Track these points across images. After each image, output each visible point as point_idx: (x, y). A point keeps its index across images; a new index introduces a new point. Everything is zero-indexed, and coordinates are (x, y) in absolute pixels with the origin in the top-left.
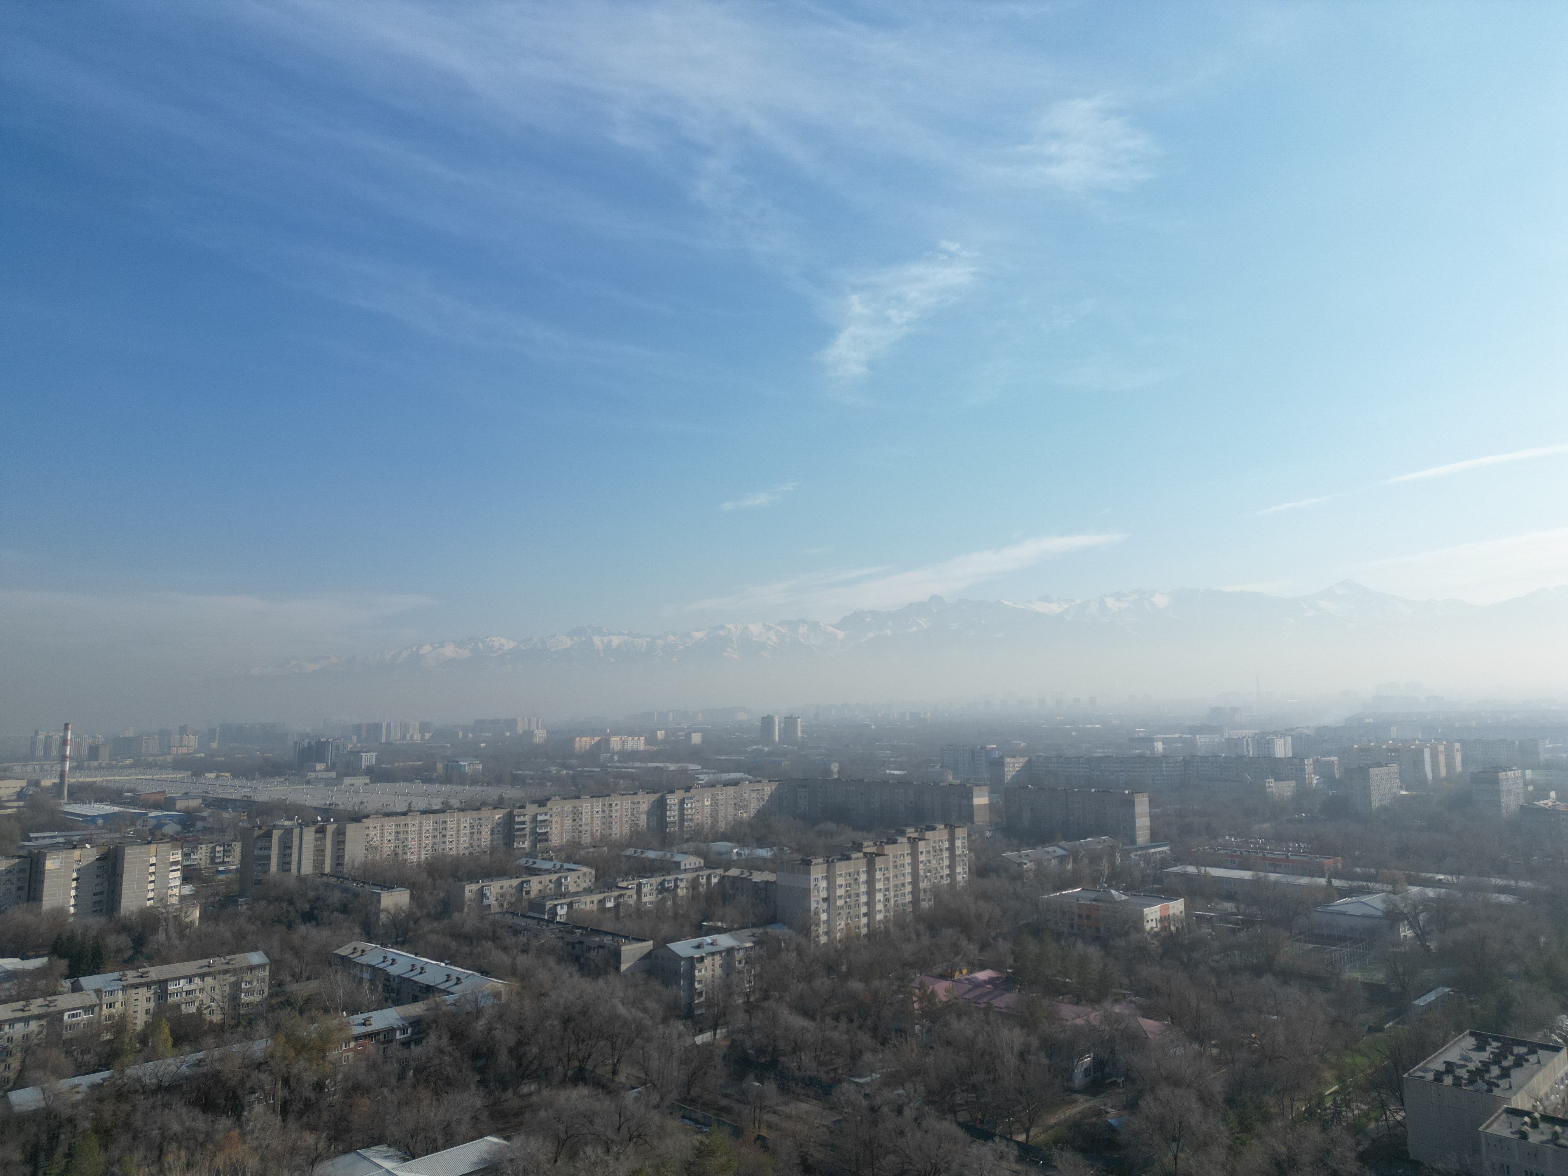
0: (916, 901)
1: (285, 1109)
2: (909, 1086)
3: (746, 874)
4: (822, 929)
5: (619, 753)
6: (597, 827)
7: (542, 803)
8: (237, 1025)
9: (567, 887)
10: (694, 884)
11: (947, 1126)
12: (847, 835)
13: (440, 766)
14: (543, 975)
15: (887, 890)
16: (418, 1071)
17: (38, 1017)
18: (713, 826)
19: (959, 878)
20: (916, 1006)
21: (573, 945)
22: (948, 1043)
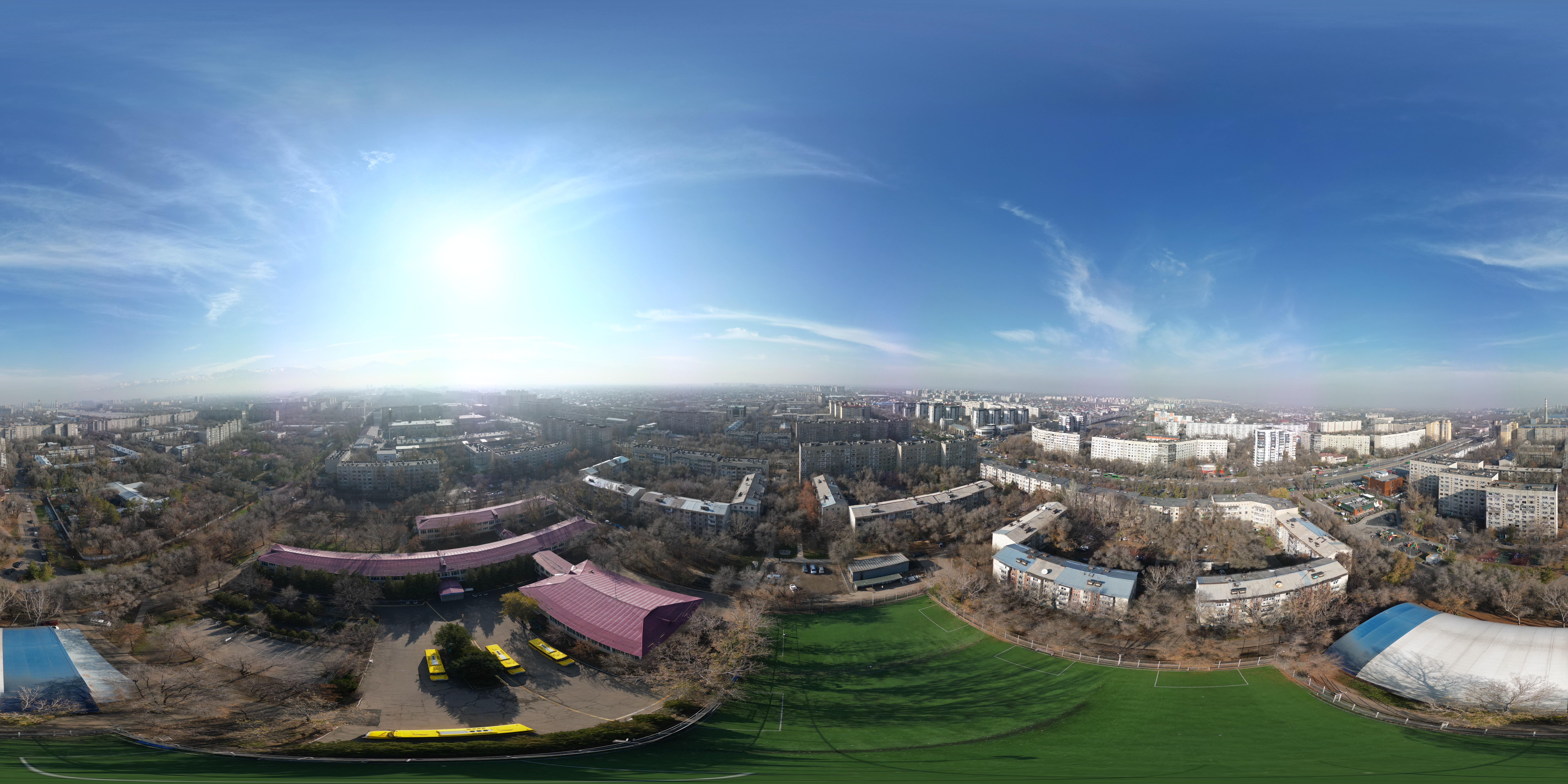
0: (230, 436)
1: (100, 473)
2: (229, 473)
3: (192, 431)
4: (209, 443)
5: (163, 405)
6: (159, 421)
10: (181, 433)
11: (237, 479)
12: (215, 422)
14: (149, 453)
15: (224, 433)
18: (185, 421)
19: (239, 430)
20: (230, 457)
21: (155, 447)
22: (237, 464)
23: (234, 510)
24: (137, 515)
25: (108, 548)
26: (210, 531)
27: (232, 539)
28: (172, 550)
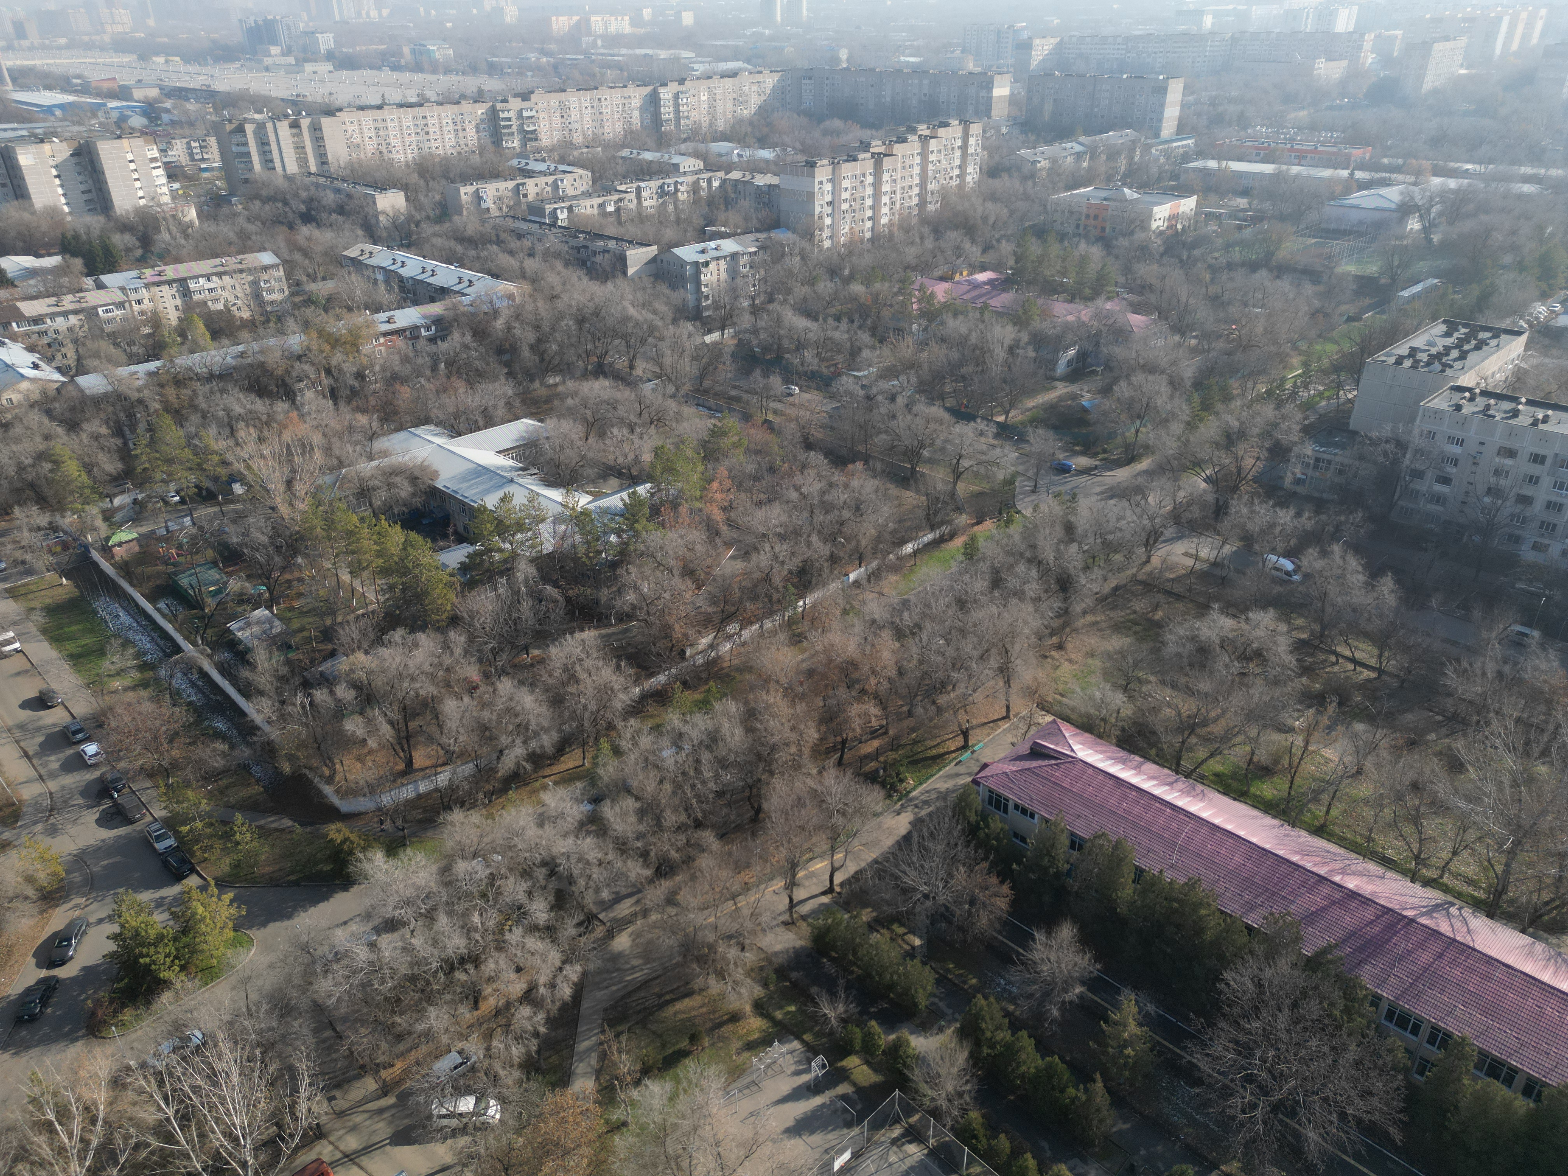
0: (922, 204)
1: (334, 394)
2: (903, 378)
3: (748, 177)
4: (826, 233)
5: (602, 36)
6: (588, 124)
7: (525, 96)
8: (268, 321)
9: (564, 189)
10: (695, 188)
11: (936, 411)
12: (855, 134)
13: (406, 50)
14: (552, 279)
15: (894, 192)
16: (450, 364)
17: (75, 312)
18: (711, 125)
19: (969, 179)
20: (915, 307)
21: (578, 249)
22: (943, 340)
23: (909, 548)
24: (525, 571)
25: (431, 739)
26: (813, 636)
27: (892, 672)
28: (673, 718)
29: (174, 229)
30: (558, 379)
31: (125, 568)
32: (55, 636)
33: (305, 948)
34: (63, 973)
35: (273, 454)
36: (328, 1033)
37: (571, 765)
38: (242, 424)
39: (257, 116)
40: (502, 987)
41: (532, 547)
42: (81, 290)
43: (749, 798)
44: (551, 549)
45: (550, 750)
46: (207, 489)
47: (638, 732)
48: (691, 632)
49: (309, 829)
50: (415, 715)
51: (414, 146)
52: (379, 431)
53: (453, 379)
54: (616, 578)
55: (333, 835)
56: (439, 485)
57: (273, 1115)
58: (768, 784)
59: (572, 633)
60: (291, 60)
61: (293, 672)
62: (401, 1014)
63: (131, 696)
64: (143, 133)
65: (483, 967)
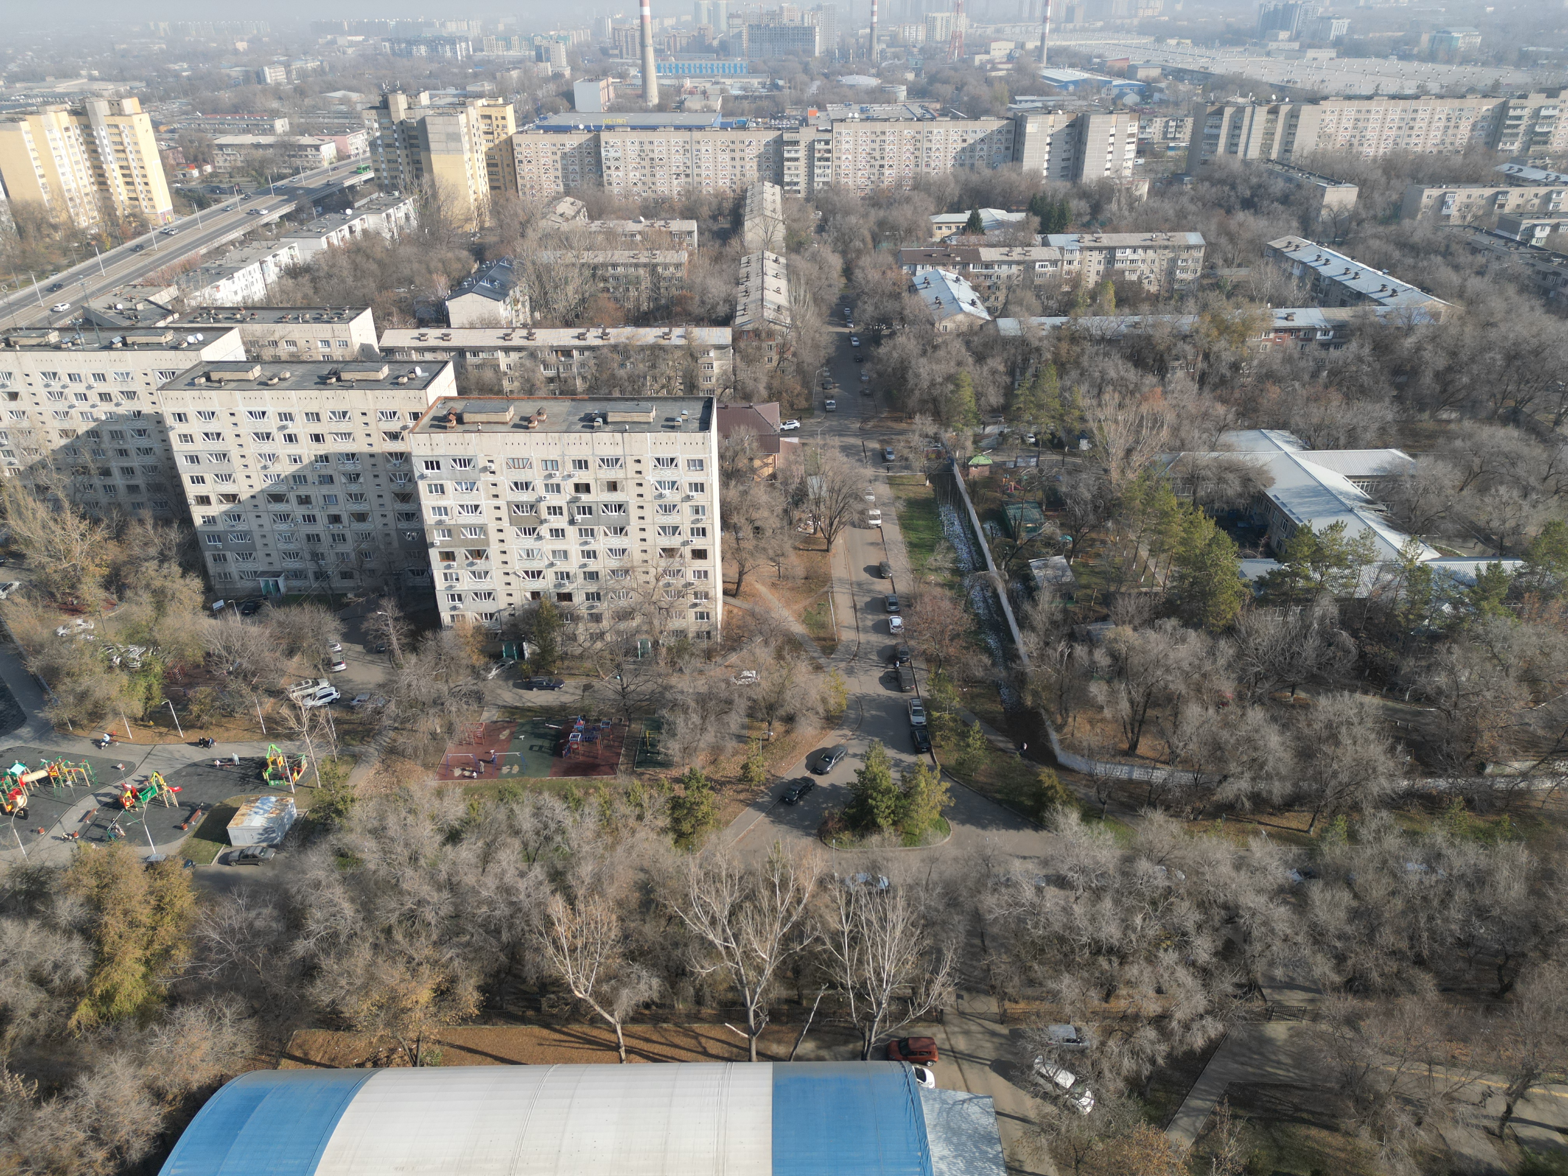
8: (1170, 298)
13: (1425, 37)
16: (1332, 373)
17: (1018, 263)
24: (1326, 608)
28: (1437, 833)
29: (1123, 201)
30: (1454, 415)
31: (973, 486)
32: (906, 524)
33: (986, 860)
34: (821, 781)
35: (1126, 422)
36: (977, 941)
37: (1294, 825)
38: (1111, 388)
39: (1240, 100)
40: (1137, 997)
41: (1345, 586)
42: (1029, 245)
43: (1500, 968)
44: (1365, 594)
45: (1277, 799)
46: (1060, 439)
47: (1387, 828)
48: (1503, 747)
49: (1026, 762)
50: (1156, 705)
51: (1390, 141)
52: (1231, 425)
53: (1331, 389)
54: (1431, 652)
55: (1043, 777)
56: (1270, 493)
57: (912, 980)
58: (1534, 965)
59: (1353, 691)
60: (1296, 45)
61: (1065, 621)
62: (1041, 963)
63: (938, 591)
64: (1133, 110)
65: (1127, 968)
